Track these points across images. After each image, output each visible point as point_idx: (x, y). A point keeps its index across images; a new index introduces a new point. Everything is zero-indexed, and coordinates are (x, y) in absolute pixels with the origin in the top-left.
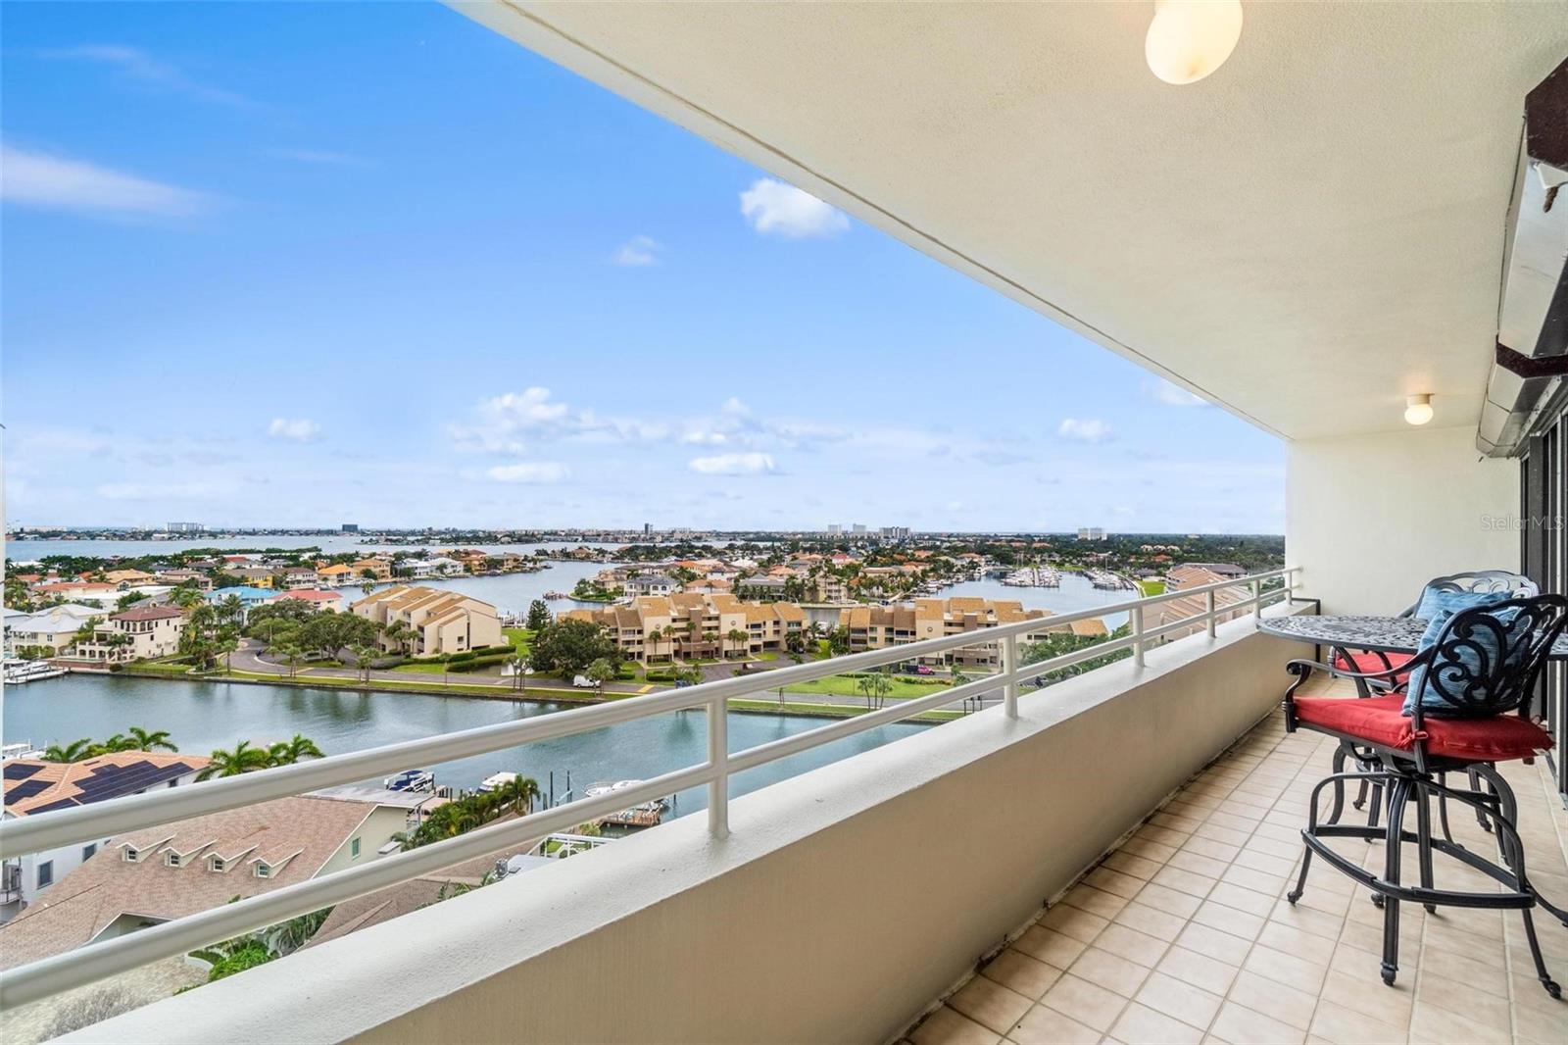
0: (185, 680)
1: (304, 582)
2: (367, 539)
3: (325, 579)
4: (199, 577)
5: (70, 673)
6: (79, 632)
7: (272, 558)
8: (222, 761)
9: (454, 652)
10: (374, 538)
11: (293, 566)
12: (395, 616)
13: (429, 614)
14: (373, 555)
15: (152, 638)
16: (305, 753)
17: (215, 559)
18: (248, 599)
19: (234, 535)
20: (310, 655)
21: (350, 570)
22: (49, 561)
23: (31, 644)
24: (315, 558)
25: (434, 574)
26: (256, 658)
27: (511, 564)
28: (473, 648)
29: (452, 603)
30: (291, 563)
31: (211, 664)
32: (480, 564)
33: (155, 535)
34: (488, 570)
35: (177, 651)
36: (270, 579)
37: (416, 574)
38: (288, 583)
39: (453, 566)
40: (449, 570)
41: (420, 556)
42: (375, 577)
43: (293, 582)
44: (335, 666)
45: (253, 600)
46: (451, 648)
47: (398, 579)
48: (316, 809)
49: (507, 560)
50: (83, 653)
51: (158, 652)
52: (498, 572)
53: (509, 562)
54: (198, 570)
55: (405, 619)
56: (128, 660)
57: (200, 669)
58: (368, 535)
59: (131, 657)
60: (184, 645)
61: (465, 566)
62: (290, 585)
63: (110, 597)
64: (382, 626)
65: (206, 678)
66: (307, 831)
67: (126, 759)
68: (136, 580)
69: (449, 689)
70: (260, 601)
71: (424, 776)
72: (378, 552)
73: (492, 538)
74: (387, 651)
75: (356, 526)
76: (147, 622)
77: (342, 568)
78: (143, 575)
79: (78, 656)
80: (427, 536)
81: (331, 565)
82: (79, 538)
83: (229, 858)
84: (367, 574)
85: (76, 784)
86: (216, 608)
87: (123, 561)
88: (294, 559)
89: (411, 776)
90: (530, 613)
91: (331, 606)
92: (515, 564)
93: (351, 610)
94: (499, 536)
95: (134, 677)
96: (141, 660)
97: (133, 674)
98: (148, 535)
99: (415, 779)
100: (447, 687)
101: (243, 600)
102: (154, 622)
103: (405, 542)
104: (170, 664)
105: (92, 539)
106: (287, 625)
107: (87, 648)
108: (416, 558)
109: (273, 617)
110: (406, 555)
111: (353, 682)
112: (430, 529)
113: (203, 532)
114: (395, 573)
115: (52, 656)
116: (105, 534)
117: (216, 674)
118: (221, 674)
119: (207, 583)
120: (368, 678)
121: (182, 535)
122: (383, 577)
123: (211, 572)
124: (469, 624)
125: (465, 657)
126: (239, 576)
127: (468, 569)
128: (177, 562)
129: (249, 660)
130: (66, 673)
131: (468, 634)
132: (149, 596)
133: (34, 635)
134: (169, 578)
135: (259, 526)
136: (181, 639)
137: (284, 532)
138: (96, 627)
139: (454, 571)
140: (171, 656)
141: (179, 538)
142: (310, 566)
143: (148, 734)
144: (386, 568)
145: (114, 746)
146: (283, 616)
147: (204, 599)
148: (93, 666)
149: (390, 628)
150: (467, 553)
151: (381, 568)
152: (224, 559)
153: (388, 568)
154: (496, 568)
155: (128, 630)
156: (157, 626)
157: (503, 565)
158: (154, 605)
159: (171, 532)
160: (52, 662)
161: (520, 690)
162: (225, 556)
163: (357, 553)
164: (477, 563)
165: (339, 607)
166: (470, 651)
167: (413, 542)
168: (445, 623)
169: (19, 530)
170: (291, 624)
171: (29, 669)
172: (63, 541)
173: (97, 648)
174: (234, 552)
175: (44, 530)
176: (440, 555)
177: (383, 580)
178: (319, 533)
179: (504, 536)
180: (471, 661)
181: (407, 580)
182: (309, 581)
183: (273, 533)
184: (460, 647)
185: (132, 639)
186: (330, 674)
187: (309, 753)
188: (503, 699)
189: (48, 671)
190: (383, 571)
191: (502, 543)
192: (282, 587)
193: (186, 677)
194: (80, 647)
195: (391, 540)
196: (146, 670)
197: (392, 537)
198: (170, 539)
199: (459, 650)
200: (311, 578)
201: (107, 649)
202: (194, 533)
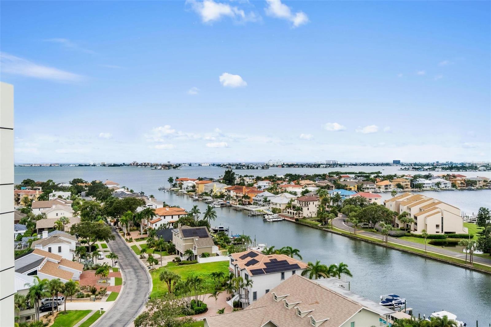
0: (317, 229)
1: (370, 189)
2: (403, 167)
3: (379, 188)
4: (330, 184)
5: (284, 220)
6: (288, 204)
7: (359, 176)
8: (311, 267)
9: (434, 233)
10: (407, 167)
11: (366, 180)
12: (403, 209)
13: (421, 210)
14: (403, 176)
15: (308, 209)
16: (344, 272)
17: (337, 176)
18: (343, 195)
19: (348, 165)
20: (364, 224)
21: (390, 183)
22: (287, 175)
23: (275, 207)
24: (376, 177)
25: (433, 188)
26: (343, 223)
27: (482, 183)
28: (445, 233)
29: (434, 205)
30: (365, 179)
31: (326, 223)
32: (462, 183)
33: (321, 166)
34: (467, 186)
35: (316, 216)
36: (356, 186)
37: (424, 187)
38: (363, 188)
39: (445, 184)
40: (442, 186)
41: (427, 177)
42: (402, 188)
43: (365, 188)
44: (374, 232)
45: (345, 196)
46: (432, 231)
47: (414, 189)
48: (337, 301)
49: (479, 181)
50: (288, 212)
51: (310, 215)
52: (473, 188)
53: (480, 182)
54: (330, 181)
55: (408, 211)
56: (301, 217)
57: (322, 225)
58: (405, 165)
59: (302, 216)
60: (319, 213)
61: (452, 184)
62: (364, 190)
63: (299, 190)
64: (396, 214)
65: (324, 229)
66: (332, 310)
67: (281, 257)
68: (309, 184)
69: (427, 254)
70: (348, 196)
71: (400, 300)
72: (406, 175)
73: (473, 167)
74: (399, 228)
75: (400, 161)
76: (306, 202)
77: (387, 182)
78: (312, 182)
79: (287, 214)
80: (434, 167)
81: (383, 180)
82: (298, 167)
83: (304, 311)
84: (399, 186)
85: (265, 264)
86: (331, 198)
87: (307, 176)
88: (367, 177)
89: (395, 298)
90: (478, 215)
91: (376, 201)
92: (485, 184)
93: (385, 204)
94: (478, 166)
95: (302, 224)
96: (304, 218)
97: (302, 223)
98: (318, 166)
99: (396, 300)
100: (426, 253)
101: (342, 195)
102: (309, 202)
103: (422, 169)
104: (314, 221)
105: (302, 167)
106: (356, 209)
107: (289, 210)
108: (425, 178)
109: (350, 204)
110: (420, 177)
111: (380, 241)
112: (438, 162)
113: (338, 164)
114: (413, 186)
115: (280, 213)
116: (306, 165)
117: (327, 228)
118: (329, 228)
119: (332, 187)
120: (387, 240)
121: (330, 165)
122: (407, 188)
123: (335, 182)
124: (442, 218)
125: (440, 237)
126: (344, 184)
127: (454, 185)
128: (324, 177)
129: (340, 223)
130: (283, 220)
131: (442, 224)
132: (311, 191)
133: (276, 204)
134: (320, 184)
135: (358, 162)
136: (318, 211)
137: (368, 164)
138: (293, 203)
139: (446, 187)
140: (315, 217)
141: (329, 167)
142: (373, 181)
143: (293, 249)
144: (408, 183)
145: (281, 252)
146: (355, 204)
147: (328, 194)
148: (291, 218)
149: (401, 215)
150: (454, 176)
151: (406, 183)
152: (341, 176)
153: (409, 183)
154: (471, 185)
155: (301, 205)
156: (310, 204)
157: (476, 184)
158: (312, 195)
159: (327, 164)
160: (280, 215)
161: (470, 263)
162: (341, 175)
163: (396, 175)
164: (459, 182)
165: (380, 202)
166: (443, 234)
167: (427, 170)
168: (428, 216)
169: (283, 164)
170: (358, 209)
171: (273, 217)
172: (294, 168)
173: (292, 211)
174: (346, 173)
175: (290, 164)
176: (439, 177)
177: (407, 190)
178: (382, 165)
179: (482, 166)
180: (444, 240)
181: (419, 190)
182: (372, 188)
183: (363, 165)
184: (438, 230)
185: (302, 209)
186: (371, 235)
187: (345, 272)
188: (459, 266)
189: (278, 218)
190: (407, 185)
191: (479, 171)
192: (361, 191)
193: (318, 227)
194: (288, 210)
195: (415, 168)
196: (305, 222)
197: (417, 167)
198: (326, 167)
199: (437, 232)
200: (373, 187)
201: (295, 212)
202: (335, 165)
